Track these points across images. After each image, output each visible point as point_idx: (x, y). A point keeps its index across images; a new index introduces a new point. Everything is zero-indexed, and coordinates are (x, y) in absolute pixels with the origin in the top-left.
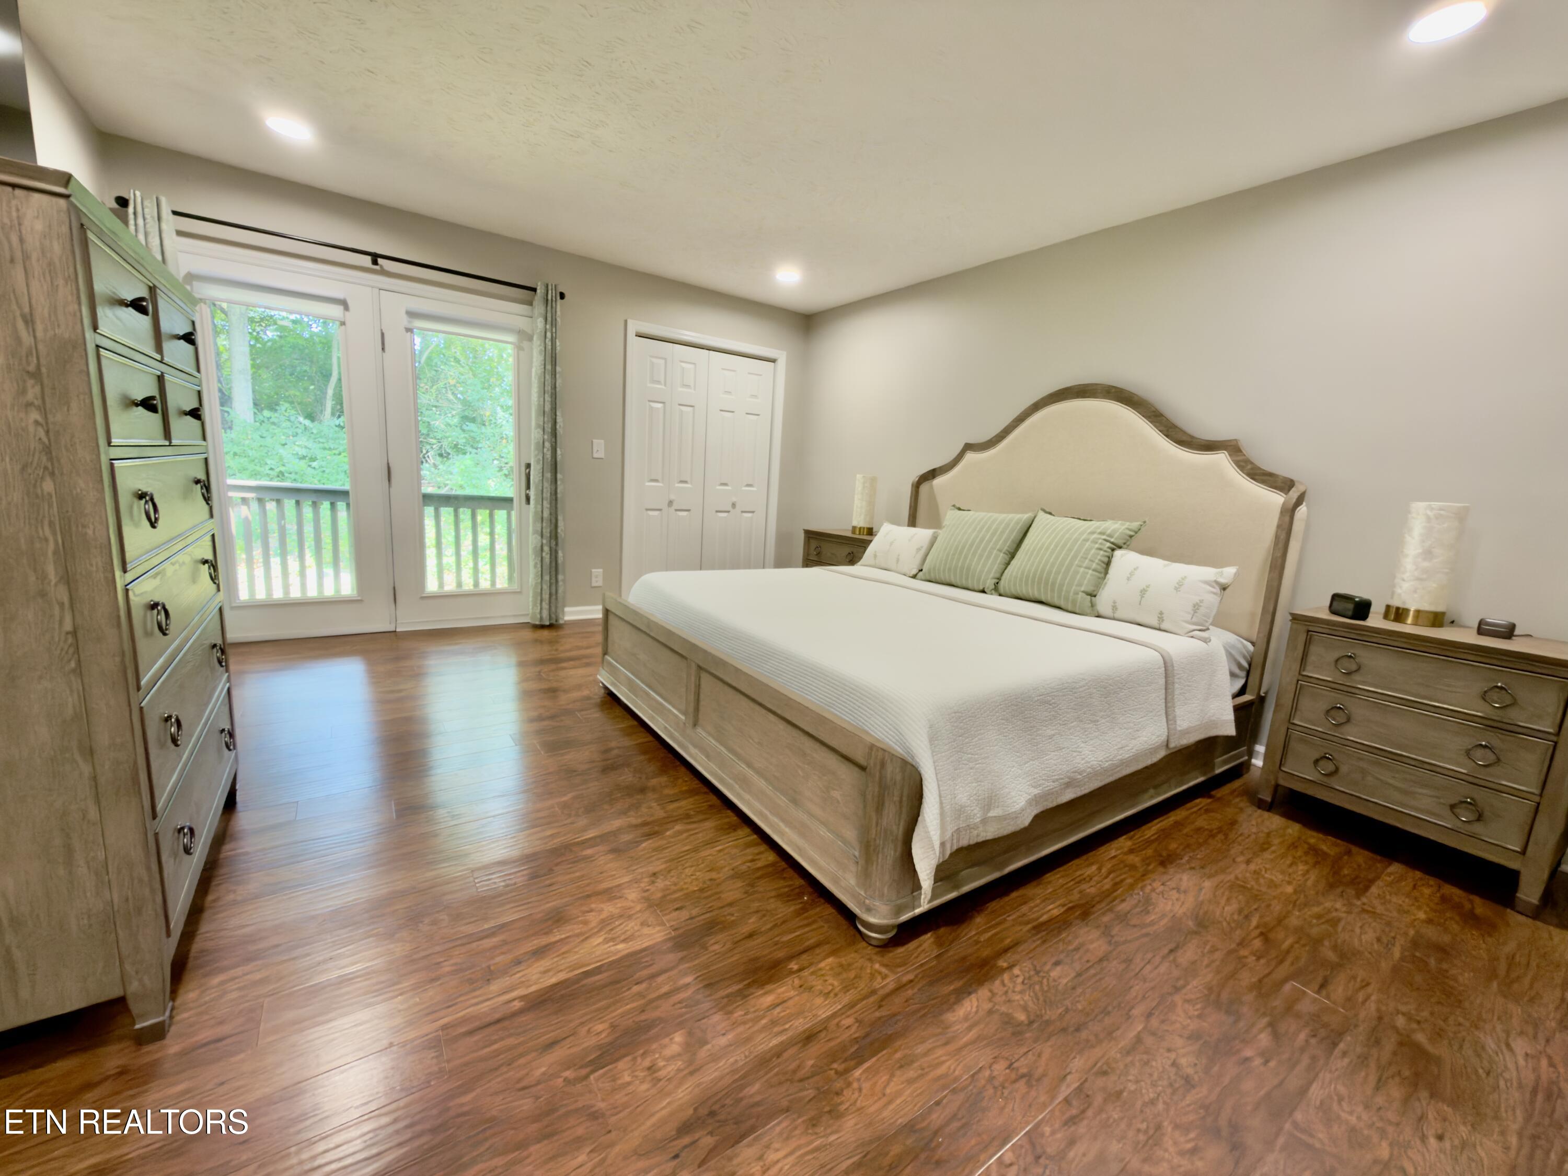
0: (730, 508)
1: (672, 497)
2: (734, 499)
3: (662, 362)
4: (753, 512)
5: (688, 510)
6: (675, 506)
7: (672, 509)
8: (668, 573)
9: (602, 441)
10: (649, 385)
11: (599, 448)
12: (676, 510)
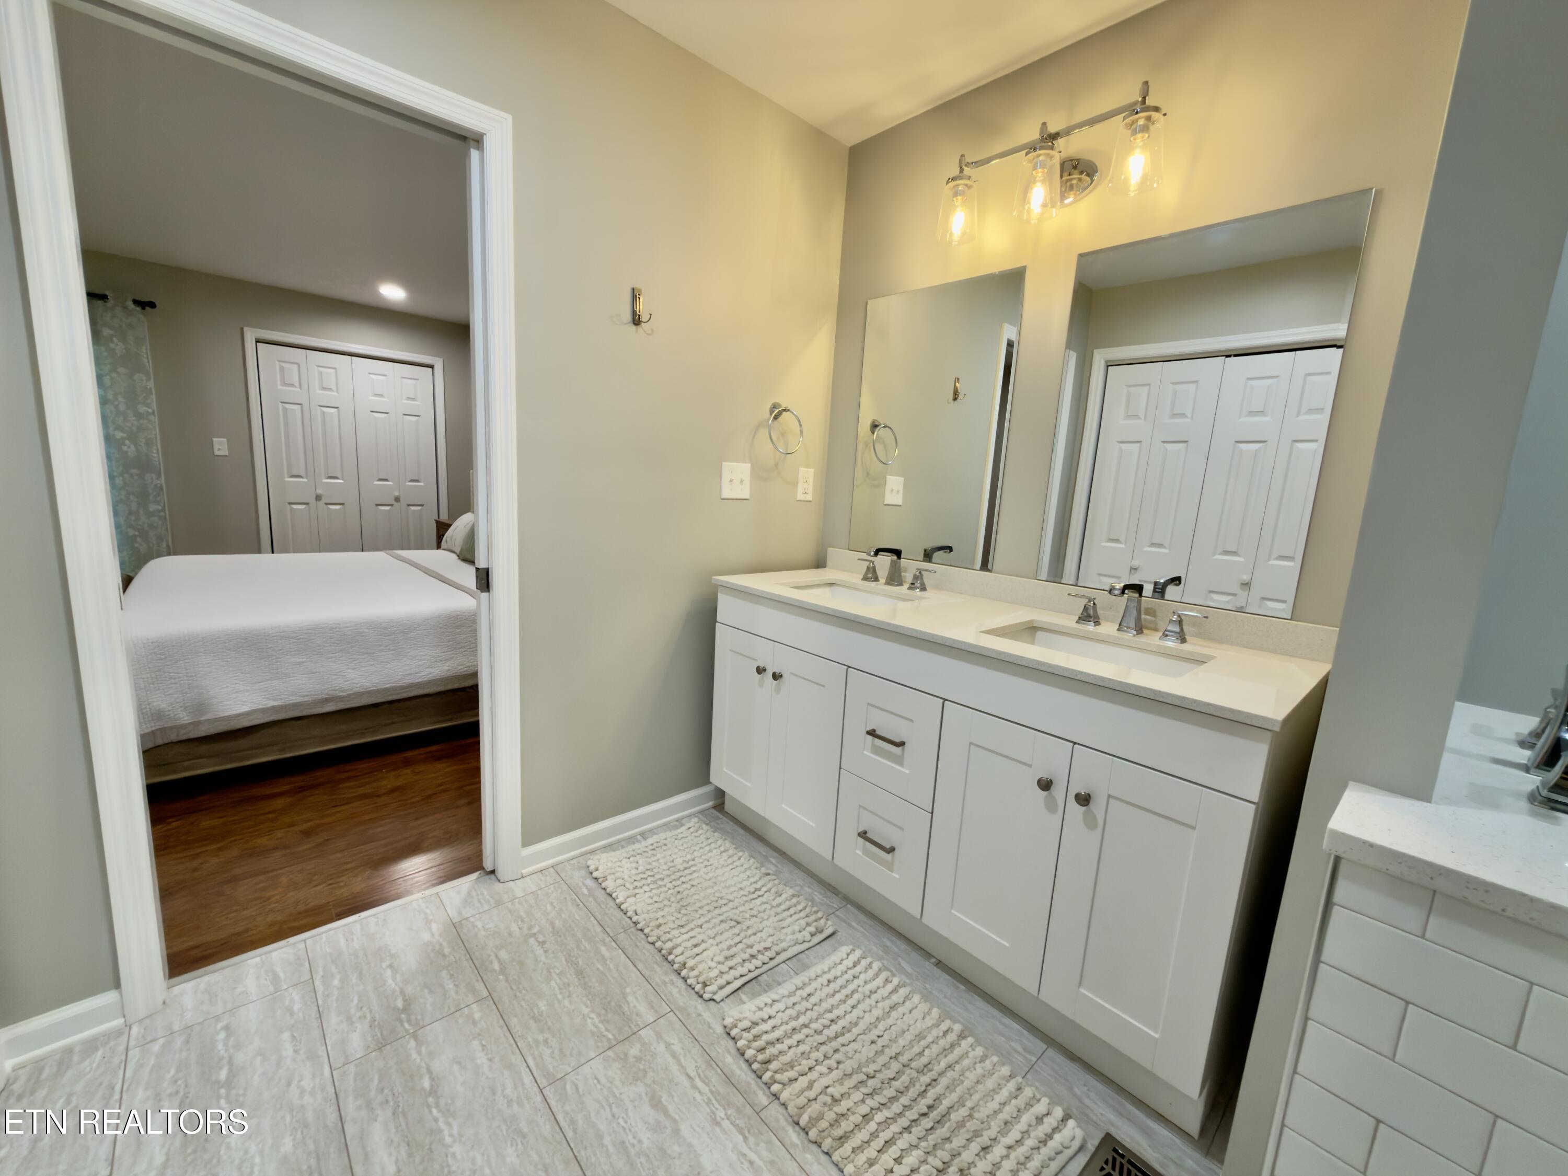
0: (393, 502)
1: (320, 492)
2: (397, 494)
3: (295, 367)
4: (422, 505)
5: (342, 504)
6: (324, 500)
7: (321, 503)
8: (321, 554)
9: (225, 440)
10: (279, 387)
11: (221, 446)
12: (327, 504)
